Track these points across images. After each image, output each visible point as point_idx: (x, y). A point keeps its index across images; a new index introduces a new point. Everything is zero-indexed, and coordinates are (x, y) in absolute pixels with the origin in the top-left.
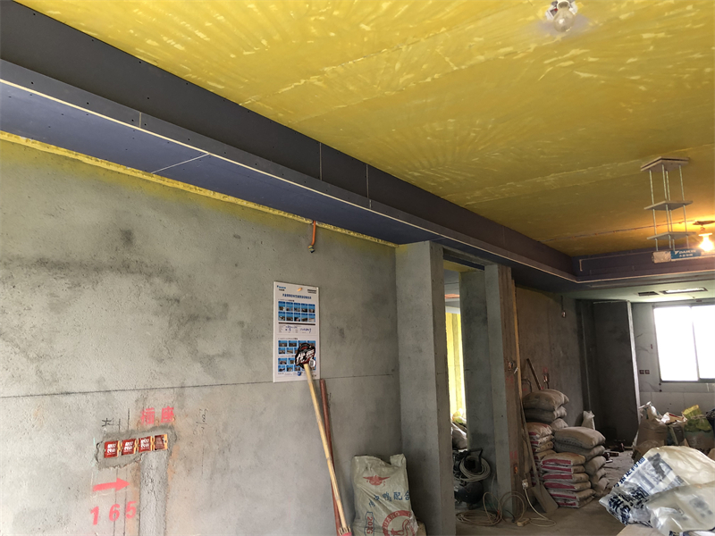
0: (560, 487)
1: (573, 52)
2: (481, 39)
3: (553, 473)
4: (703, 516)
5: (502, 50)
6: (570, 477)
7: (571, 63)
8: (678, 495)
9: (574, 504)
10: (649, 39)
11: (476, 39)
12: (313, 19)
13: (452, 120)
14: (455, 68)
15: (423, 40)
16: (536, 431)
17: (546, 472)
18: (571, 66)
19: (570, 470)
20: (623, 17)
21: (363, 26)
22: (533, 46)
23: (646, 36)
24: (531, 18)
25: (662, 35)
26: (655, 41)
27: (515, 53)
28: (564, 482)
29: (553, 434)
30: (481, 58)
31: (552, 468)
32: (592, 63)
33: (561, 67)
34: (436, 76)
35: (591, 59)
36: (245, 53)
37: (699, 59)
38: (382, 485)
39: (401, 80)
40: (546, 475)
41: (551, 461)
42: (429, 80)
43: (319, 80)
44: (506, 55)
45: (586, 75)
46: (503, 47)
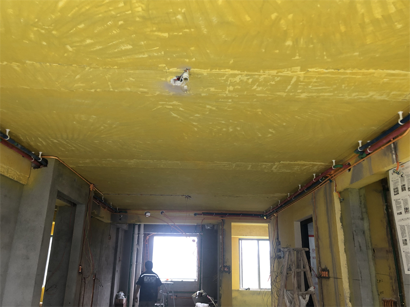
1: (175, 102)
2: (133, 80)
7: (172, 107)
10: (208, 108)
11: (131, 79)
14: (111, 90)
15: (101, 68)
20: (203, 95)
21: (68, 47)
22: (158, 93)
25: (214, 108)
26: (211, 110)
27: (147, 93)
30: (128, 89)
32: (180, 110)
33: (166, 107)
34: (98, 90)
37: (223, 124)
42: (93, 91)
43: (18, 66)
44: (142, 92)
45: (175, 115)
46: (142, 88)
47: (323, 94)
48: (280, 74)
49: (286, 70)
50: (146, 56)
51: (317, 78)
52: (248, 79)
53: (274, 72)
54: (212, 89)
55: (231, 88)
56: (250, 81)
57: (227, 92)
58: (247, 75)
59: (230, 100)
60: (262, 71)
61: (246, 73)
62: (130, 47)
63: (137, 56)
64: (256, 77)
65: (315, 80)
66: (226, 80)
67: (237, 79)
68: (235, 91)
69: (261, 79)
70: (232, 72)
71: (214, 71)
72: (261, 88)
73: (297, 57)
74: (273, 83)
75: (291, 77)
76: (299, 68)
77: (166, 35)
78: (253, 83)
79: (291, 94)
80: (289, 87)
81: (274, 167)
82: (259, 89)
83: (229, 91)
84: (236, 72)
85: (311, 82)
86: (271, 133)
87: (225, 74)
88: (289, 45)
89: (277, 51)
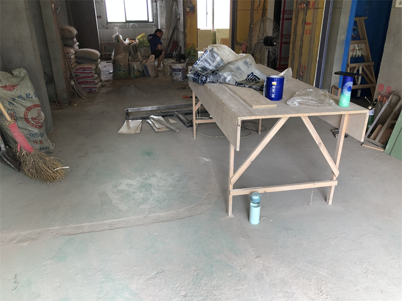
0: (87, 82)
3: (82, 75)
4: (241, 74)
6: (93, 76)
8: (230, 66)
9: (96, 91)
16: (69, 51)
17: (77, 75)
19: (92, 73)
28: (89, 80)
29: (75, 53)
31: (81, 73)
38: (15, 90)
40: (78, 77)
41: (80, 68)
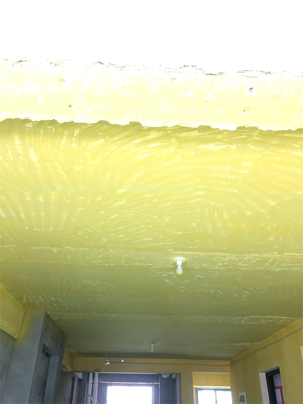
2: (144, 258)
5: (147, 264)
11: (142, 258)
12: (86, 229)
13: (98, 282)
14: (123, 264)
15: (122, 251)
18: (166, 277)
20: (196, 268)
22: (159, 266)
23: (197, 276)
24: (168, 258)
25: (203, 277)
26: (199, 278)
27: (151, 266)
30: (137, 264)
33: (162, 276)
34: (112, 264)
35: (174, 277)
36: (35, 229)
37: (207, 288)
39: (96, 261)
42: (107, 265)
43: (57, 250)
44: (147, 266)
45: (167, 281)
46: (148, 263)
47: (293, 269)
48: (261, 256)
49: (266, 253)
50: (161, 244)
51: (290, 259)
52: (235, 259)
53: (257, 255)
54: (205, 265)
55: (220, 264)
56: (237, 260)
57: (216, 267)
58: (235, 257)
59: (217, 272)
60: (247, 254)
61: (235, 255)
62: (151, 239)
63: (153, 244)
64: (242, 257)
65: (288, 260)
66: (218, 259)
67: (227, 259)
68: (223, 266)
69: (246, 259)
70: (223, 254)
71: (210, 254)
72: (244, 264)
73: (276, 246)
74: (255, 261)
75: (270, 258)
76: (277, 253)
77: (181, 233)
78: (239, 261)
79: (268, 269)
80: (266, 264)
81: (243, 320)
82: (242, 265)
83: (218, 266)
84: (227, 254)
85: (285, 261)
86: (246, 294)
87: (218, 256)
88: (271, 240)
89: (262, 243)
